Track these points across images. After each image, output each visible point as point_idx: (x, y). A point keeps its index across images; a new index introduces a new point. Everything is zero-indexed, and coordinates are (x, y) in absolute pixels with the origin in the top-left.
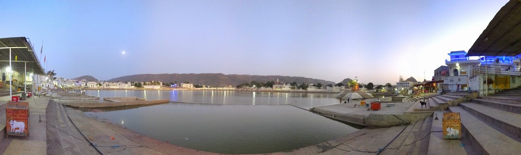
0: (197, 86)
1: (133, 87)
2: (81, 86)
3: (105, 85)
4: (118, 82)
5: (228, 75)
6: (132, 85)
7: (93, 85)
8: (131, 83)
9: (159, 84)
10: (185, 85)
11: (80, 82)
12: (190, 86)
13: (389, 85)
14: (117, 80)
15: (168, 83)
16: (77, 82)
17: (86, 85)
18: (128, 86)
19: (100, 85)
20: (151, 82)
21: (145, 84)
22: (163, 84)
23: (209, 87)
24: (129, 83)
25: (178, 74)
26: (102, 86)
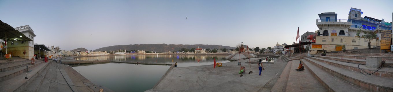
0: (147, 52)
1: (108, 53)
2: (76, 54)
3: (91, 53)
4: (99, 51)
5: (170, 45)
6: (107, 53)
7: (83, 53)
8: (107, 51)
9: (124, 51)
10: (140, 52)
11: (76, 52)
12: (144, 52)
13: (269, 48)
14: (98, 50)
15: (130, 51)
16: (74, 52)
17: (80, 54)
18: (105, 53)
19: (88, 53)
20: (119, 50)
21: (115, 52)
22: (127, 51)
23: (156, 52)
24: (106, 52)
25: (138, 45)
26: (89, 54)
